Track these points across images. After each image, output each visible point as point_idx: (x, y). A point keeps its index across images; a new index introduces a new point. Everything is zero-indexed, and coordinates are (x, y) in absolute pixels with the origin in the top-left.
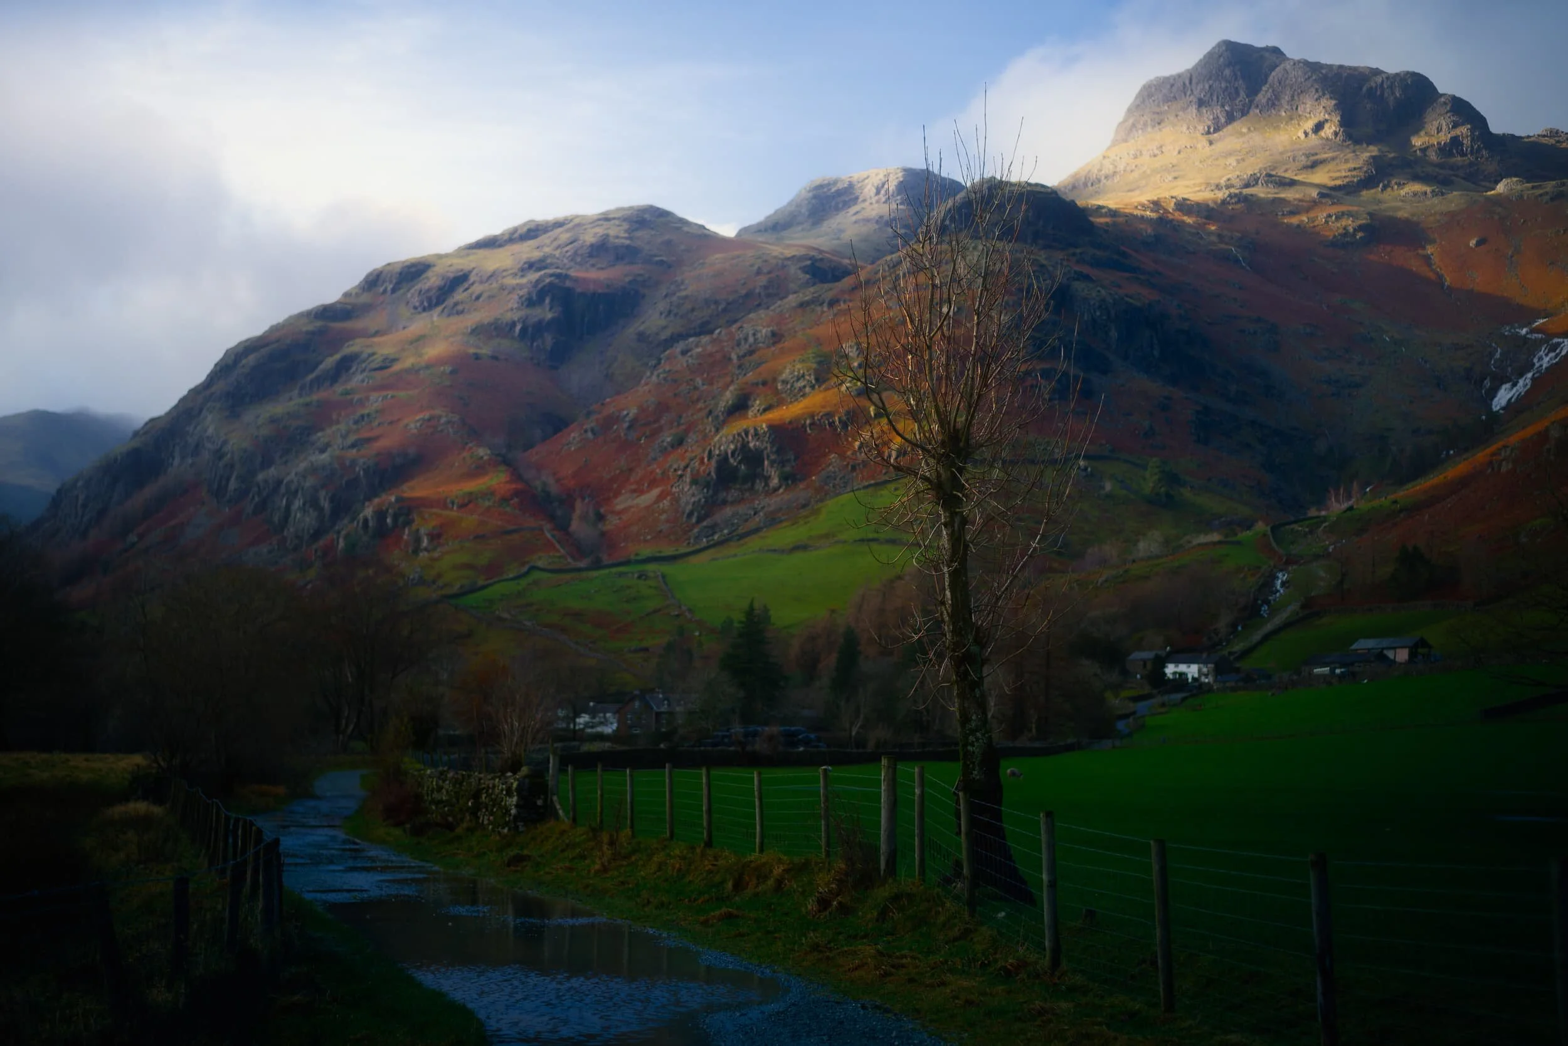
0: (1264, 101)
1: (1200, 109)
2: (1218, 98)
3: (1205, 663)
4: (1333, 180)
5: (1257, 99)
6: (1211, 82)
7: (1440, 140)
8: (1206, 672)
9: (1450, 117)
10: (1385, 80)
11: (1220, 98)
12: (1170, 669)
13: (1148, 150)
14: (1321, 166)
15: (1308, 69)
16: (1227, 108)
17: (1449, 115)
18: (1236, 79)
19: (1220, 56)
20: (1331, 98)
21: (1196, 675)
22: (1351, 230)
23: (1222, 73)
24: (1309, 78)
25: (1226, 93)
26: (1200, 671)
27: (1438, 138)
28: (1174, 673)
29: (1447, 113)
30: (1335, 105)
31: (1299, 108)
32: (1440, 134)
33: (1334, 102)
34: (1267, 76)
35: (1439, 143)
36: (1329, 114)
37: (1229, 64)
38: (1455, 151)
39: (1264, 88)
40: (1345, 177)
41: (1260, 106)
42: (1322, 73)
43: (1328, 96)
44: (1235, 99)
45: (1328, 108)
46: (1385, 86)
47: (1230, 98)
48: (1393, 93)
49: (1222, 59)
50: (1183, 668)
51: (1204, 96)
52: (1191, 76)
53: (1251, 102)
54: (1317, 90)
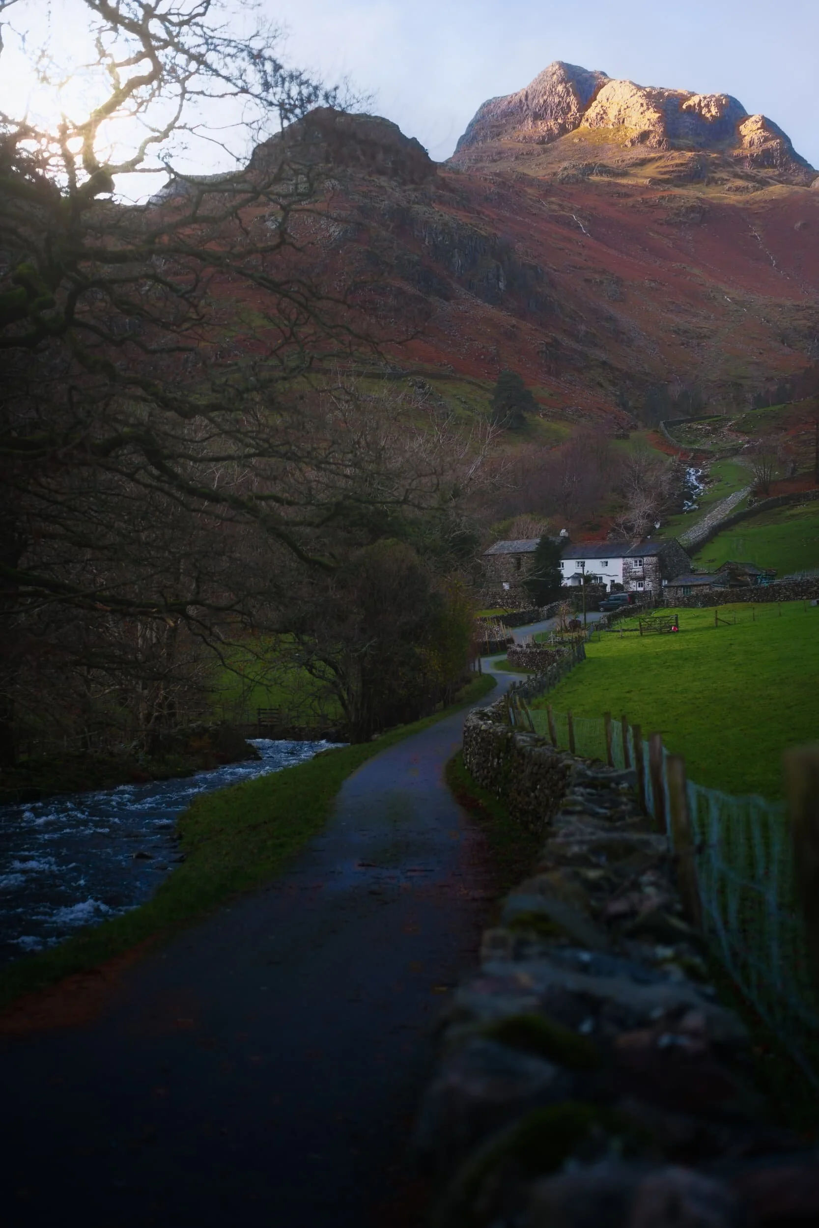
0: (593, 115)
1: (535, 122)
2: (551, 112)
3: (638, 555)
4: (662, 174)
5: (587, 113)
6: (545, 97)
7: (752, 152)
8: (640, 574)
9: (760, 133)
10: (702, 99)
11: (554, 112)
12: (569, 568)
13: (488, 156)
14: (650, 164)
15: (634, 87)
16: (560, 121)
17: (760, 131)
18: (568, 94)
19: (553, 74)
20: (655, 112)
21: (619, 580)
22: (684, 210)
23: (555, 89)
24: (634, 95)
25: (559, 108)
26: (626, 570)
27: (751, 151)
28: (577, 576)
29: (758, 129)
30: (659, 117)
31: (625, 122)
32: (752, 148)
33: (657, 115)
34: (596, 94)
35: (752, 155)
36: (653, 126)
37: (562, 81)
38: (766, 163)
39: (594, 104)
40: (673, 171)
41: (590, 120)
42: (646, 91)
43: (652, 110)
44: (568, 114)
45: (652, 120)
46: (702, 105)
47: (563, 113)
48: (709, 111)
49: (555, 76)
50: (593, 566)
51: (539, 110)
52: (527, 92)
53: (582, 116)
54: (642, 105)
